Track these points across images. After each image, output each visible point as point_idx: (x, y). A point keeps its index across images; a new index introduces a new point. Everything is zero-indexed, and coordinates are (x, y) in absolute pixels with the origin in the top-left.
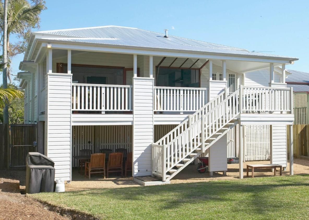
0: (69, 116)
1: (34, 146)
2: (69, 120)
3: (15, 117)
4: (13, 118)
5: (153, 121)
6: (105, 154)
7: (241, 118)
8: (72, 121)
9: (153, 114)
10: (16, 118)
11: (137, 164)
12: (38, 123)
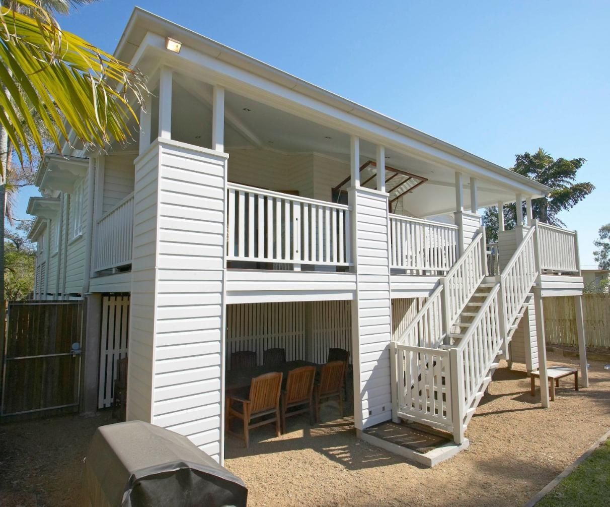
0: (219, 276)
1: (74, 356)
2: (217, 286)
3: (14, 288)
4: (11, 289)
5: (389, 291)
6: (282, 374)
7: (542, 282)
8: (227, 291)
9: (390, 275)
10: (16, 290)
11: (366, 396)
12: (86, 298)
